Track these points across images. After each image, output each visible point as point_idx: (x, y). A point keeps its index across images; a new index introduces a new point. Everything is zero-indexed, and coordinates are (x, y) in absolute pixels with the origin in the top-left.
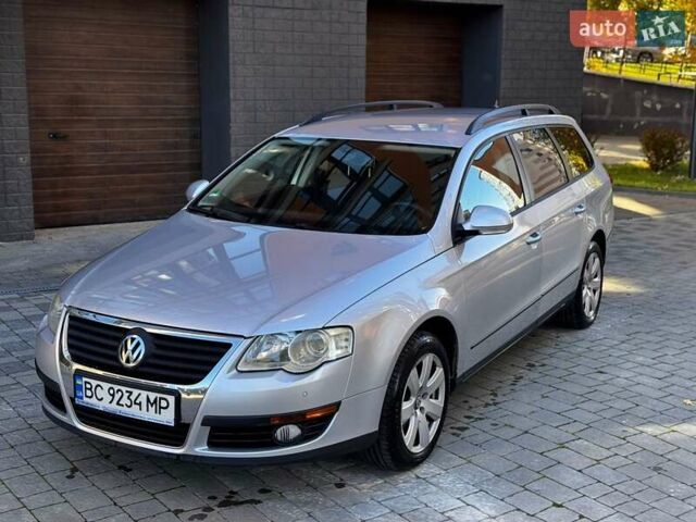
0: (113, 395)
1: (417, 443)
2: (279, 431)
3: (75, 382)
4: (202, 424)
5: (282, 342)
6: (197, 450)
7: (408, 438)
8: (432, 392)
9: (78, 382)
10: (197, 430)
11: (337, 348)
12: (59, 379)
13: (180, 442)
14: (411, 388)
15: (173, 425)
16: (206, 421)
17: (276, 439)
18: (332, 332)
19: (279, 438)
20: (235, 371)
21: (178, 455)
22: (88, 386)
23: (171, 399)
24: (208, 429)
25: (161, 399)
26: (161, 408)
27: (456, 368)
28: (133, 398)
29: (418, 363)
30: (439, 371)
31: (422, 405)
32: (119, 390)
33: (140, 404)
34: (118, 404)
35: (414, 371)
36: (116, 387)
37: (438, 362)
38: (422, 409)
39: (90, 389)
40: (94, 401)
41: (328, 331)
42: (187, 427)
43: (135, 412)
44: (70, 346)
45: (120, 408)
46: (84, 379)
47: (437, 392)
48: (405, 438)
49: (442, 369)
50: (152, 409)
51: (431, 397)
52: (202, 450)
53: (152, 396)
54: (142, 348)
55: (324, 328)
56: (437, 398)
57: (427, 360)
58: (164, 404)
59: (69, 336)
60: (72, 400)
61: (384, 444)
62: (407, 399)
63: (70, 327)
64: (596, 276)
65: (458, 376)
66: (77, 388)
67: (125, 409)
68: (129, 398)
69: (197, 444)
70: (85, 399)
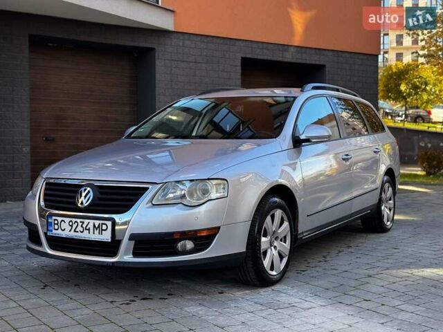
0: (72, 226)
1: (272, 269)
2: (179, 245)
3: (47, 221)
4: (129, 240)
5: (182, 190)
6: (125, 257)
7: (266, 263)
8: (281, 236)
9: (50, 220)
10: (125, 244)
11: (217, 192)
12: (38, 222)
13: (114, 254)
14: (267, 228)
15: (110, 241)
16: (132, 237)
17: (178, 249)
18: (214, 182)
19: (180, 249)
20: (150, 204)
21: (113, 263)
22: (56, 222)
23: (109, 223)
24: (134, 242)
25: (102, 224)
26: (102, 230)
27: (297, 227)
28: (84, 226)
29: (271, 213)
30: (286, 224)
31: (275, 244)
32: (76, 222)
33: (89, 229)
34: (75, 231)
35: (269, 218)
36: (74, 220)
37: (285, 218)
38: (275, 247)
39: (57, 224)
40: (59, 232)
41: (212, 181)
42: (119, 242)
43: (86, 236)
44: (45, 200)
45: (76, 234)
46: (54, 218)
47: (285, 237)
48: (264, 262)
49: (287, 223)
50: (97, 232)
51: (281, 240)
52: (129, 258)
53: (97, 223)
54: (91, 194)
55: (209, 179)
56: (285, 242)
57: (278, 213)
58: (104, 227)
59: (45, 195)
60: (46, 234)
61: (250, 264)
62: (265, 235)
63: (46, 189)
64: (390, 200)
65: (299, 232)
66: (49, 224)
67: (79, 234)
68: (82, 226)
69: (126, 254)
70: (54, 231)
